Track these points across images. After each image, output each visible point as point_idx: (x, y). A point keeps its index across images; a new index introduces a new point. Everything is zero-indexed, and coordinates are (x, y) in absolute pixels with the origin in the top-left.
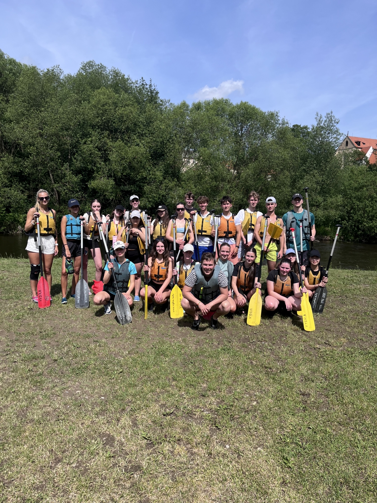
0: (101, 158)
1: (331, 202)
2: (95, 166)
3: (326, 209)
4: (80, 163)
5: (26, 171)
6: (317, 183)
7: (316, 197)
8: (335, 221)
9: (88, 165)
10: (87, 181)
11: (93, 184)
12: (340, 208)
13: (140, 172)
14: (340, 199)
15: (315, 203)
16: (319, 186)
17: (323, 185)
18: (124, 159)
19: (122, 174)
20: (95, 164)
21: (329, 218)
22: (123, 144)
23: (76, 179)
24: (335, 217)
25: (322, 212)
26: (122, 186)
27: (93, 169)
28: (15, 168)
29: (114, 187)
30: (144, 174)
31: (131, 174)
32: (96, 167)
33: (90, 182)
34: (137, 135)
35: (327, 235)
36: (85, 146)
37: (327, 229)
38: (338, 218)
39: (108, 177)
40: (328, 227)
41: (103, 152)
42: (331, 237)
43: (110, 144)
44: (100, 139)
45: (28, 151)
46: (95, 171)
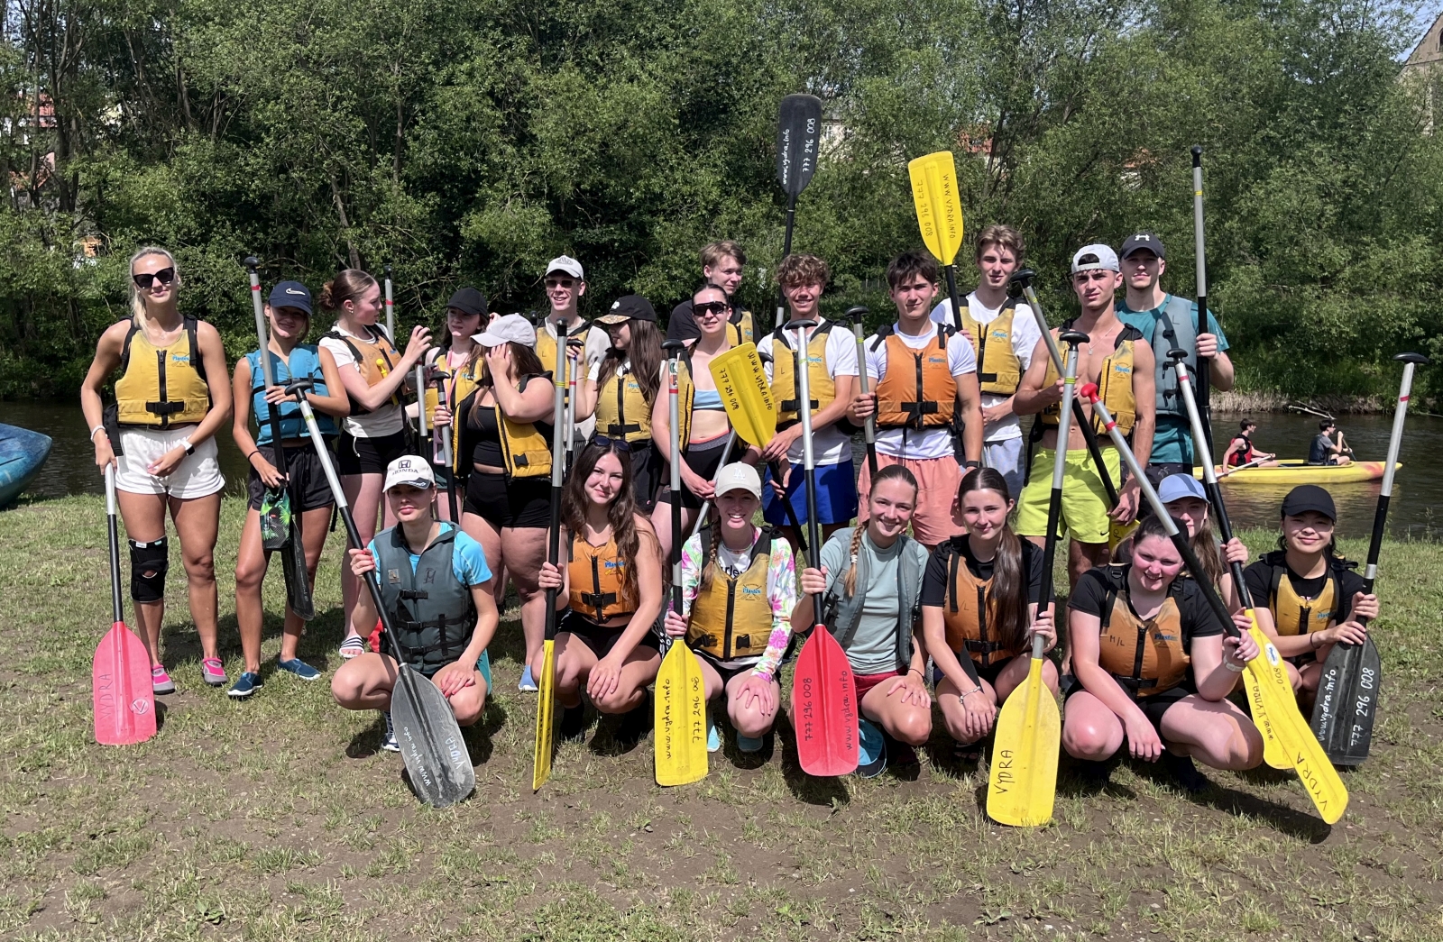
0: (504, 130)
1: (1383, 265)
2: (483, 161)
3: (1361, 292)
4: (432, 154)
5: (253, 187)
6: (1324, 192)
7: (1322, 247)
8: (1399, 337)
9: (459, 159)
10: (459, 216)
11: (476, 225)
12: (1423, 286)
13: (641, 177)
14: (1419, 251)
15: (1315, 272)
16: (1335, 202)
17: (1348, 197)
18: (585, 131)
19: (578, 185)
20: (484, 153)
21: (1374, 327)
22: (580, 79)
23: (417, 209)
24: (1398, 323)
25: (1345, 305)
26: (579, 230)
27: (476, 172)
28: (221, 179)
29: (551, 234)
30: (656, 184)
31: (607, 186)
32: (488, 162)
33: (464, 218)
34: (631, 43)
35: (1365, 394)
36: (449, 92)
37: (1366, 368)
38: (1414, 325)
39: (530, 197)
40: (1372, 361)
41: (512, 110)
42: (1382, 399)
43: (536, 81)
44: (499, 65)
45: (260, 117)
46: (485, 177)
